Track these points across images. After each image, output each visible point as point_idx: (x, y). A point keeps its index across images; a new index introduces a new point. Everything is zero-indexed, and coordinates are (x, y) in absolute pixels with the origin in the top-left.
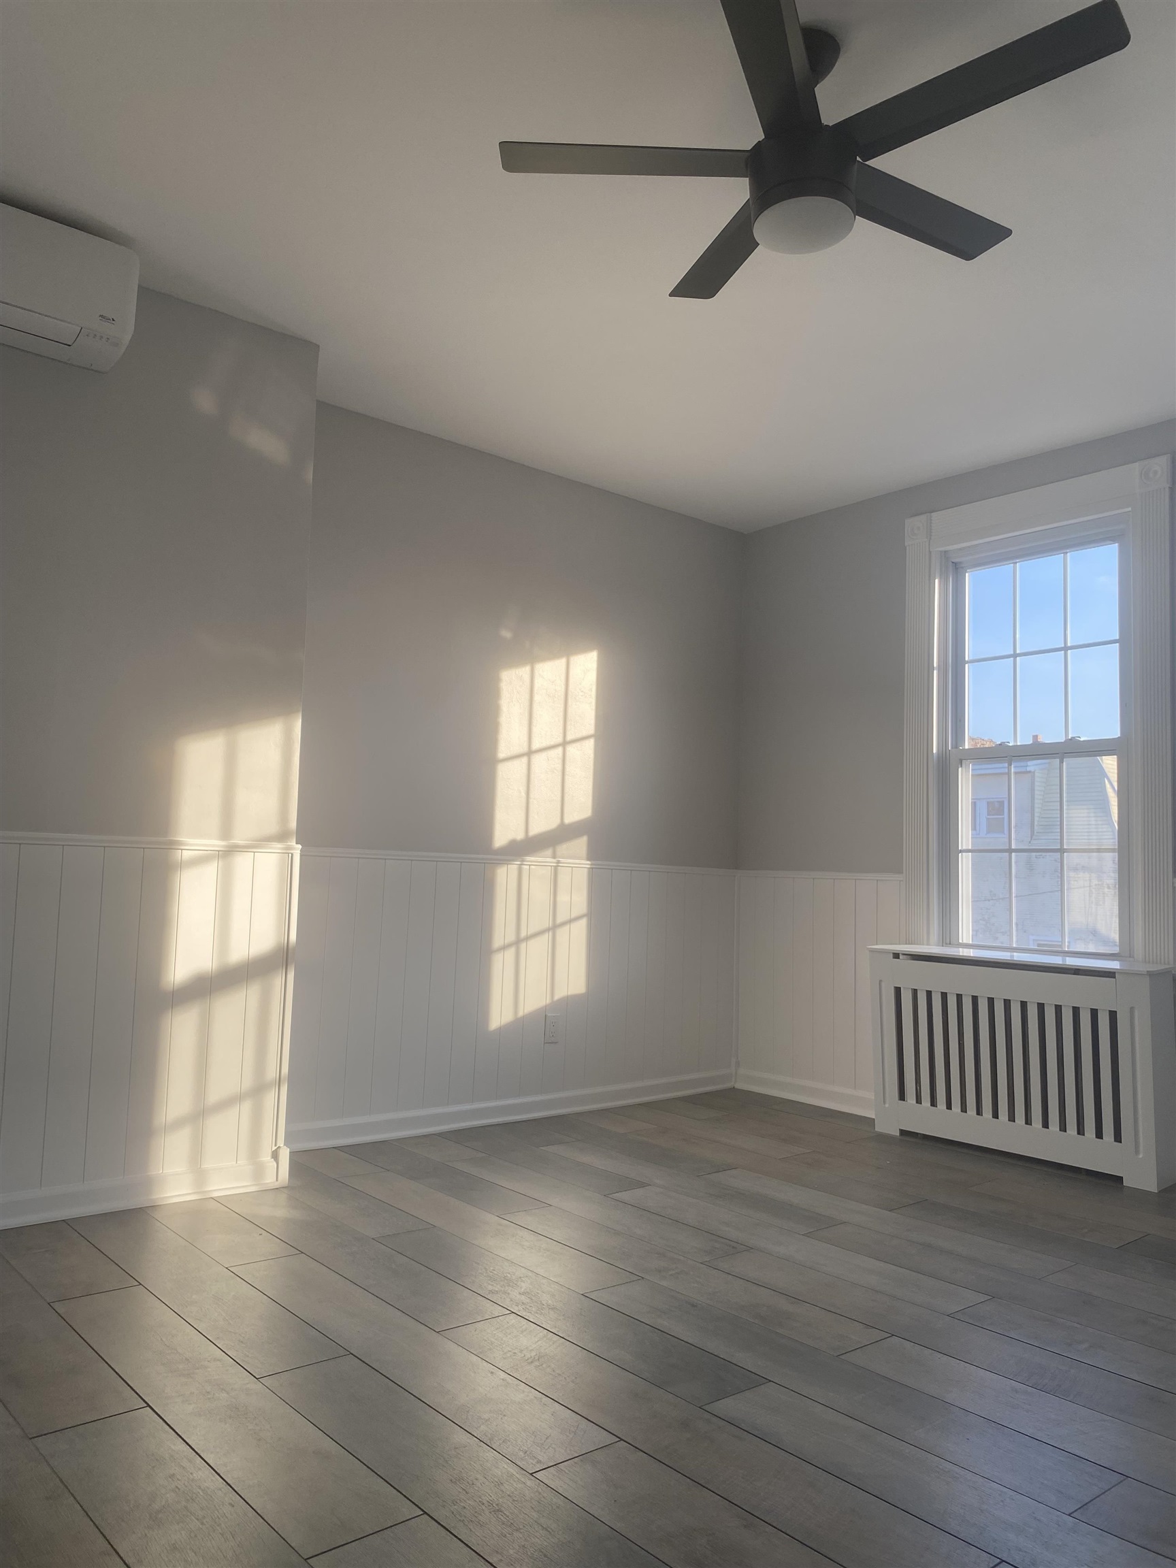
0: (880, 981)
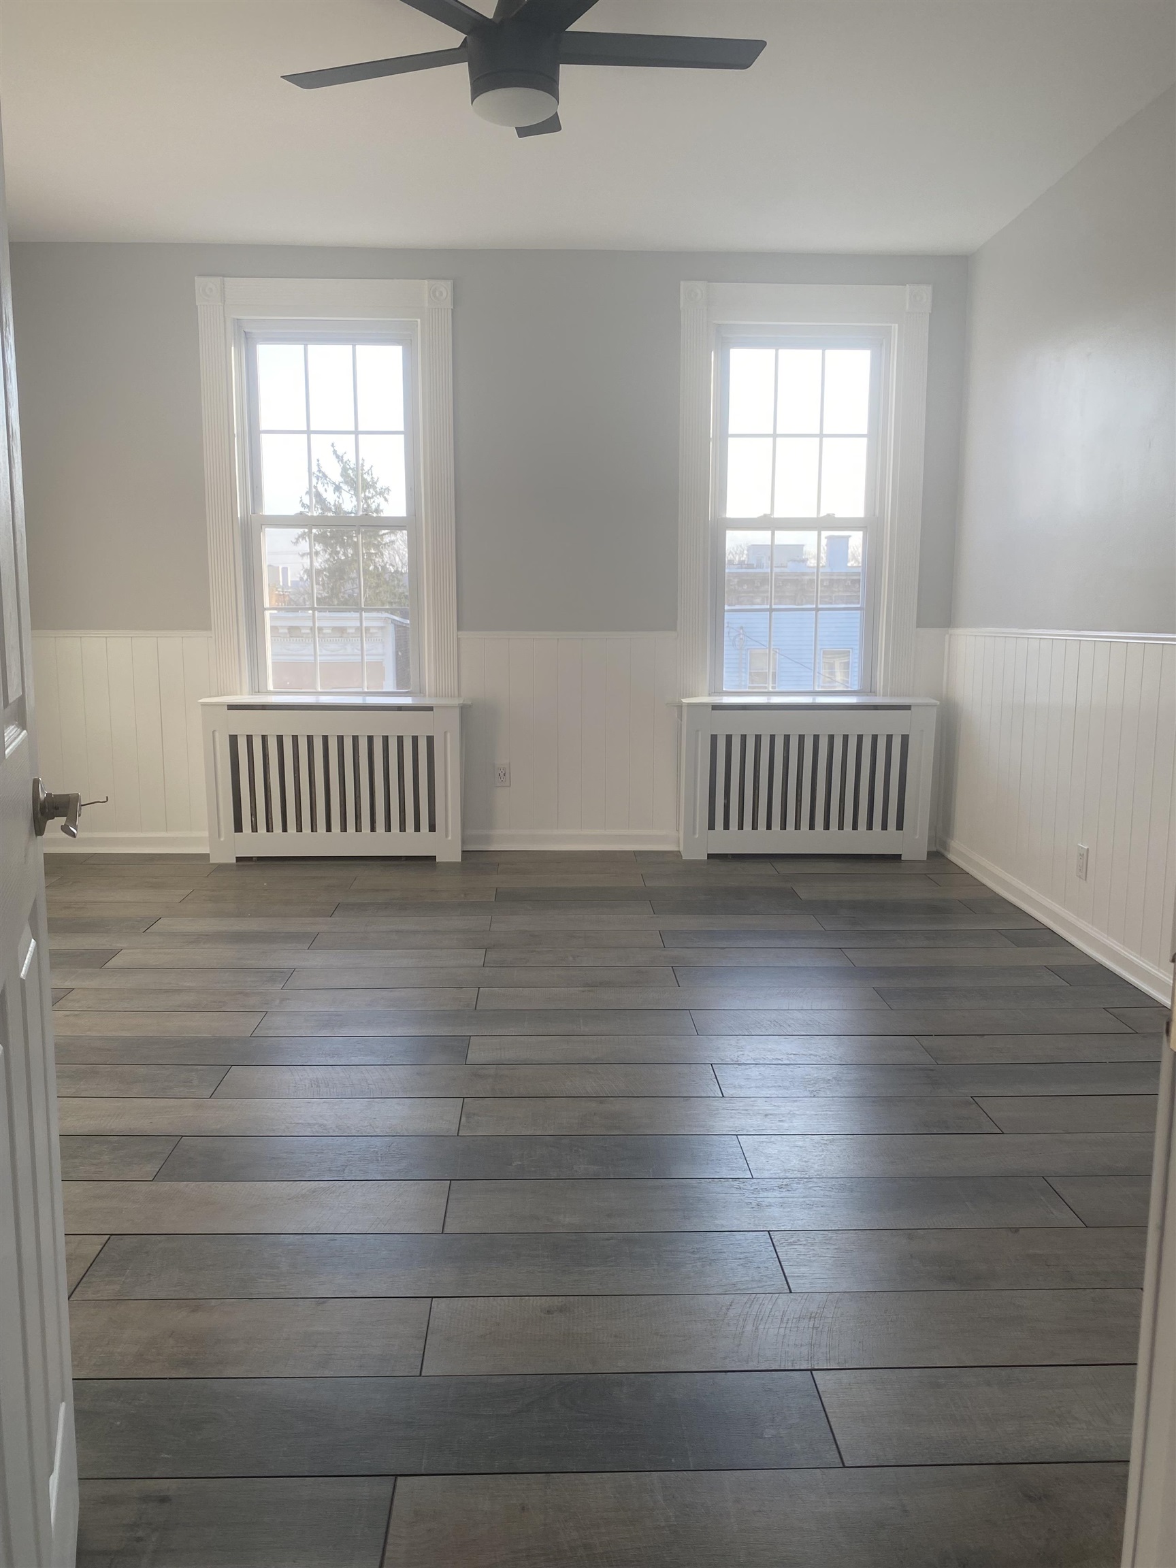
0: (214, 732)
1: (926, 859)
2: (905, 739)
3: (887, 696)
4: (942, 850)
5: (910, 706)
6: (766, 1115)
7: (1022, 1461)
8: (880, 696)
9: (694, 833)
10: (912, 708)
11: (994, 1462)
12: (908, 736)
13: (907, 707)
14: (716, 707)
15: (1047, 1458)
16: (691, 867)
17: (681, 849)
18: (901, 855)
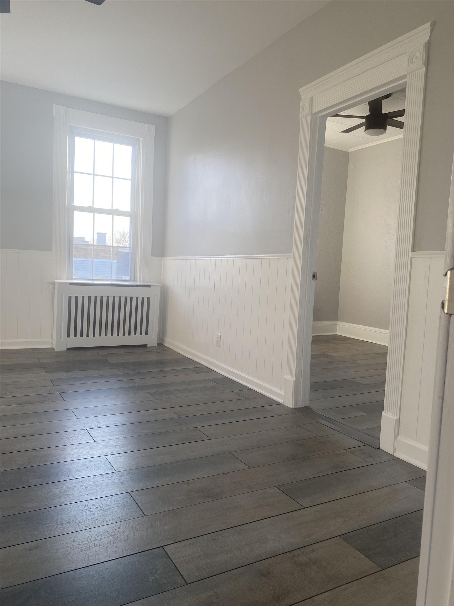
1: (156, 346)
2: (149, 299)
3: (141, 282)
4: (162, 342)
5: (150, 286)
6: (116, 446)
7: (256, 561)
8: (138, 282)
9: (61, 339)
10: (151, 287)
11: (245, 565)
12: (150, 297)
13: (149, 286)
14: (71, 284)
15: (264, 558)
16: (59, 354)
17: (54, 347)
18: (147, 345)
